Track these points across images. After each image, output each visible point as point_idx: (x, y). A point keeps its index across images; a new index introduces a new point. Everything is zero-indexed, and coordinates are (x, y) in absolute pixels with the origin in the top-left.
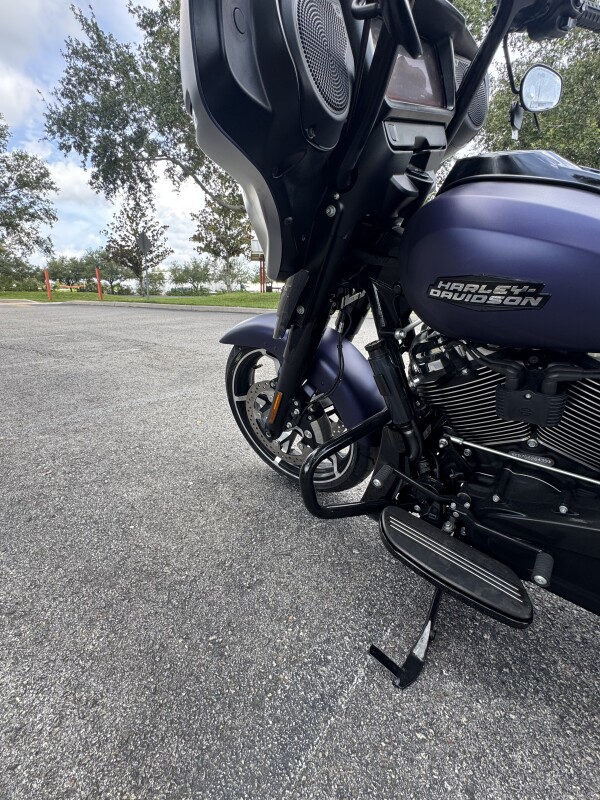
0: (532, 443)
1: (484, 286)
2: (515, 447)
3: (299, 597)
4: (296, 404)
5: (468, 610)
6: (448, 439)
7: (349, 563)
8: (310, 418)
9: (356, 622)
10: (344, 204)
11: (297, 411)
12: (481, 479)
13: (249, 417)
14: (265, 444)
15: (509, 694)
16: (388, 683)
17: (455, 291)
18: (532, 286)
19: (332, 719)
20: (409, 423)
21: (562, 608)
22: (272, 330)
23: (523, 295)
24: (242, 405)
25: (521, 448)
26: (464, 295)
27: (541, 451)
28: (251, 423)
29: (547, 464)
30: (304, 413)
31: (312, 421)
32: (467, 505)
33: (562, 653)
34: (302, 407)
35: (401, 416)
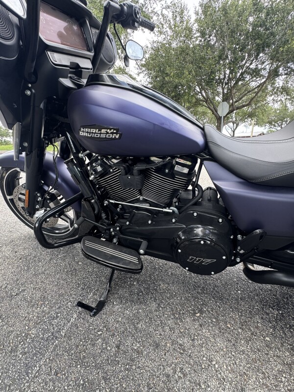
0: (141, 198)
1: (97, 130)
2: (136, 201)
3: (46, 292)
4: (39, 195)
5: (129, 275)
6: (109, 202)
7: (75, 269)
8: (48, 202)
9: (75, 295)
10: (34, 90)
11: (39, 199)
12: (125, 217)
13: (17, 207)
14: (29, 220)
15: (141, 303)
16: (88, 317)
17: (87, 132)
18: (114, 129)
19: (57, 342)
20: (92, 196)
21: (166, 264)
22: (13, 156)
23: (112, 133)
24: (12, 200)
25: (138, 201)
26: (91, 134)
27: (145, 201)
28: (19, 209)
29: (148, 206)
30: (45, 199)
31: (50, 203)
32: (118, 228)
33: (163, 281)
34: (42, 196)
35: (87, 194)
